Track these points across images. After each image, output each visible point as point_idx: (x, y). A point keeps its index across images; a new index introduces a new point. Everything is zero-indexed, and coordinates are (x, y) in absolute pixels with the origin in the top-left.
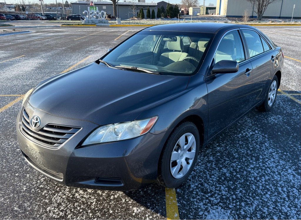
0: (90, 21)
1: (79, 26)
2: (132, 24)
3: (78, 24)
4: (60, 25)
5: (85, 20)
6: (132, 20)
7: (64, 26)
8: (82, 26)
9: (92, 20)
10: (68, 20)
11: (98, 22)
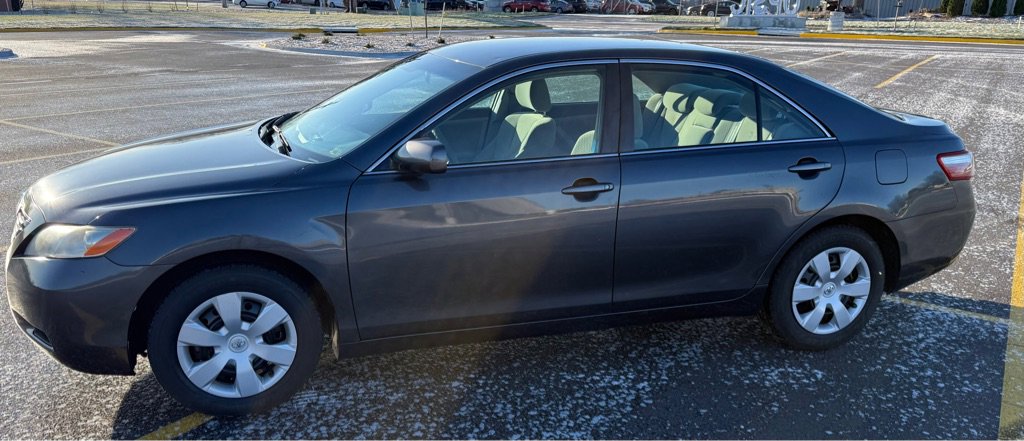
0: (744, 20)
1: (708, 33)
2: (879, 33)
3: (706, 29)
4: (658, 29)
5: (731, 15)
6: (912, 19)
7: (666, 31)
8: (716, 33)
9: (752, 18)
10: (706, 15)
11: (772, 24)
